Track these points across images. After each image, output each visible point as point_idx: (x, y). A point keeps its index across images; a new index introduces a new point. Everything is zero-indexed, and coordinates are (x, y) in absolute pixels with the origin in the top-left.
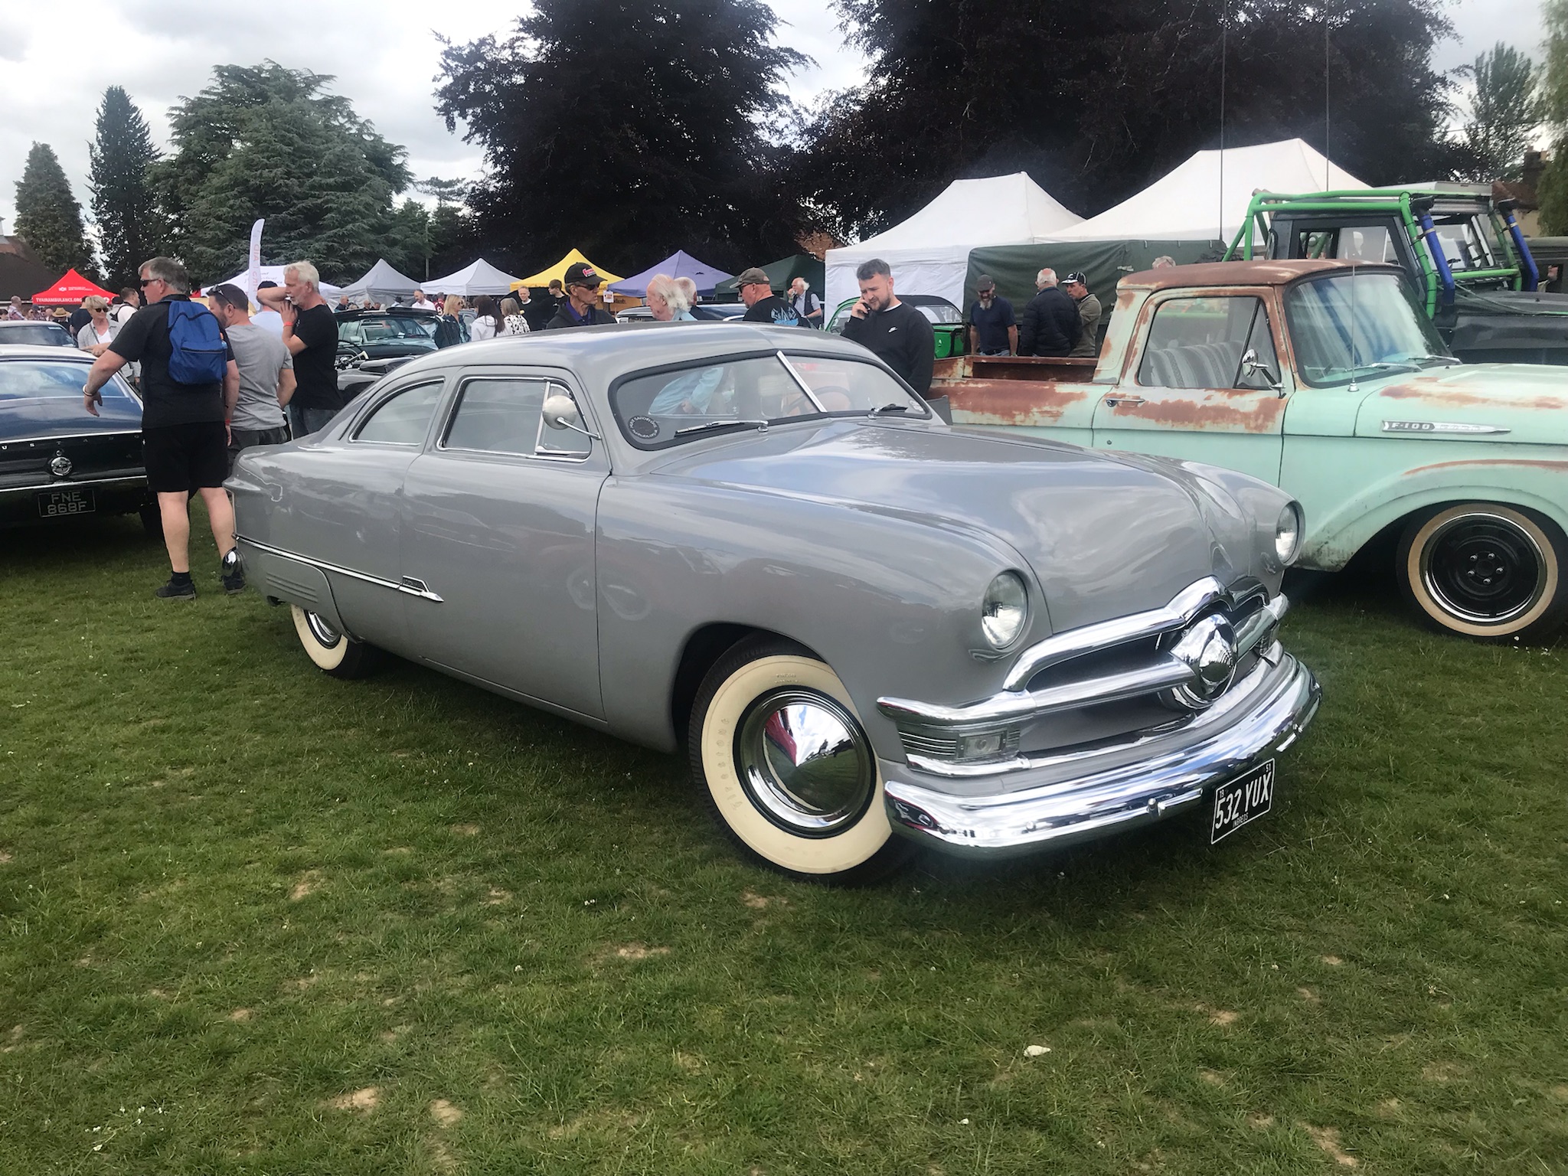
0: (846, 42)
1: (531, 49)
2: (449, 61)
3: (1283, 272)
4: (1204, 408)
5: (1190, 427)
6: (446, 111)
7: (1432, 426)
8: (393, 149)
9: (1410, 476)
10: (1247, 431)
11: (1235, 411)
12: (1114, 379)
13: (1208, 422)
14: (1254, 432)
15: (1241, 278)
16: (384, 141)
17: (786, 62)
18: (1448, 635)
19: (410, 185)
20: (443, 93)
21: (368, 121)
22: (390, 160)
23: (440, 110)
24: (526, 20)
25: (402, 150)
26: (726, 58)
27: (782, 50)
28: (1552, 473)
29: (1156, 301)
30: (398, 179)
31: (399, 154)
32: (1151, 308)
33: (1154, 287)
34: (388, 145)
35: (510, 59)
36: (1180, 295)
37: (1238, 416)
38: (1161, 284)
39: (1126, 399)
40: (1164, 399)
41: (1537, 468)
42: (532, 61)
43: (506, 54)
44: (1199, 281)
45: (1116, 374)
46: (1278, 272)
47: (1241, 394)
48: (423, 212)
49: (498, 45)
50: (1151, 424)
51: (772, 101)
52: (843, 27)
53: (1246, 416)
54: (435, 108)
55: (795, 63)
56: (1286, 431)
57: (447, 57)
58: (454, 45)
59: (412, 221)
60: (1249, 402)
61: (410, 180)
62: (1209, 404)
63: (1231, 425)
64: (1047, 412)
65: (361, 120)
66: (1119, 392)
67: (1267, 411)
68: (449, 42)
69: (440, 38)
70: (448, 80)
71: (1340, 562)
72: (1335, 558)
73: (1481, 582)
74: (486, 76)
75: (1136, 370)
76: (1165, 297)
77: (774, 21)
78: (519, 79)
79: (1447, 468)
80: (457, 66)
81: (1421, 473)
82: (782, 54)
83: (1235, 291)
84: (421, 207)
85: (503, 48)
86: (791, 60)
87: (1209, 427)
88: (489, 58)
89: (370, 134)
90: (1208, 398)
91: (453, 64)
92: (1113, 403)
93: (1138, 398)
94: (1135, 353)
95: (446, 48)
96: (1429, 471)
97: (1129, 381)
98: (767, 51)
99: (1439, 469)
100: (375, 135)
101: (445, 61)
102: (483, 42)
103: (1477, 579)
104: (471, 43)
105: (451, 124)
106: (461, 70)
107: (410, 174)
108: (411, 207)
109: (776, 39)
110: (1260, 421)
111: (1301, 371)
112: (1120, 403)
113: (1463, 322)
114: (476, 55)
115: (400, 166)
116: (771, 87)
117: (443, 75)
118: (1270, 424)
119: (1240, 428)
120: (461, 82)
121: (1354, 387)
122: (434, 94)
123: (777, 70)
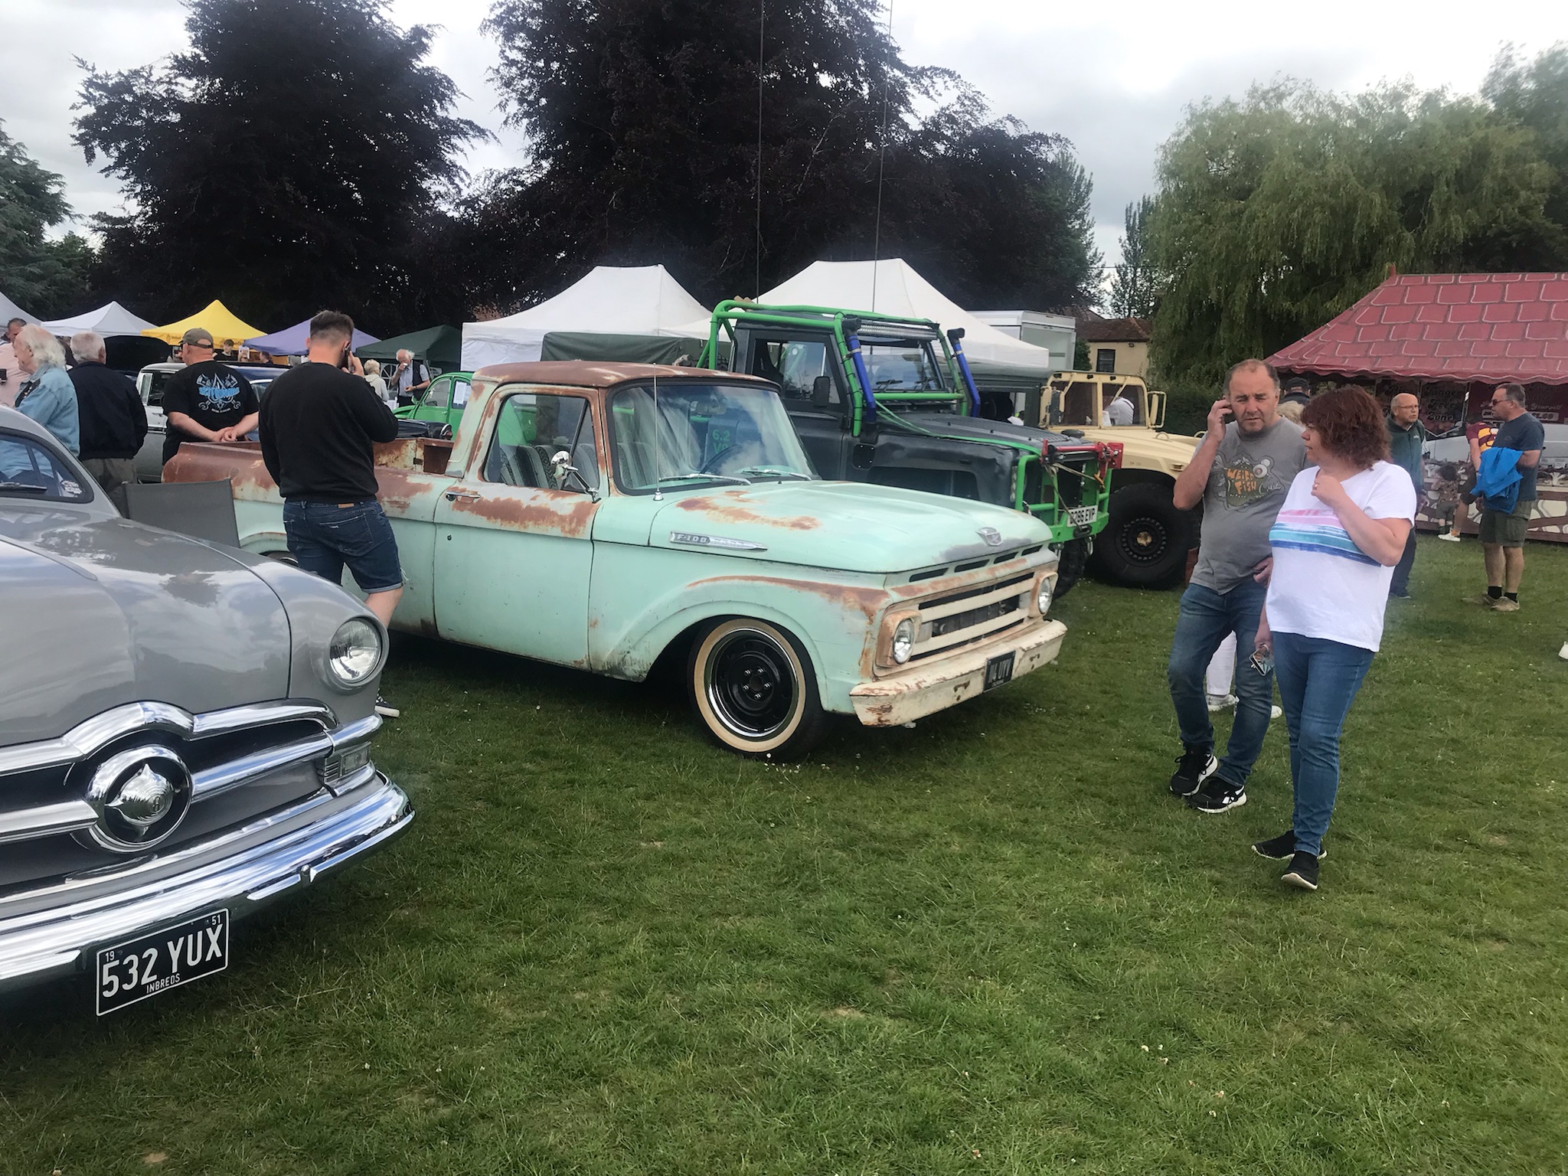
0: (505, 122)
1: (187, 89)
2: (91, 90)
3: (610, 375)
4: (528, 507)
5: (516, 527)
6: (83, 140)
7: (708, 540)
8: (48, 177)
9: (690, 589)
10: (562, 535)
11: (554, 514)
12: (460, 472)
13: (531, 523)
14: (569, 536)
15: (572, 378)
16: (39, 167)
17: (465, 134)
18: (724, 749)
19: (67, 218)
20: (85, 122)
21: (20, 144)
22: (45, 189)
23: (77, 139)
24: (180, 57)
25: (59, 180)
26: (401, 123)
27: (461, 121)
28: (794, 592)
29: (502, 395)
30: (54, 210)
31: (55, 183)
32: (497, 403)
33: (500, 380)
34: (43, 172)
35: (164, 95)
36: (522, 391)
37: (556, 519)
38: (506, 377)
39: (466, 494)
40: (497, 496)
41: (784, 586)
42: (186, 100)
43: (161, 89)
44: (538, 378)
45: (462, 467)
46: (605, 375)
47: (564, 496)
48: (85, 249)
49: (154, 78)
50: (482, 521)
51: (448, 170)
52: (502, 106)
53: (562, 519)
54: (73, 136)
55: (474, 137)
56: (594, 537)
57: (89, 86)
58: (100, 72)
59: (73, 256)
60: (566, 504)
61: (66, 212)
62: (533, 504)
63: (550, 527)
64: (396, 502)
65: (13, 143)
66: (461, 486)
67: (580, 515)
68: (94, 69)
69: (83, 64)
70: (90, 110)
71: (640, 672)
72: (637, 668)
73: (753, 696)
74: (133, 111)
75: (480, 465)
76: (508, 392)
77: (454, 92)
78: (174, 117)
79: (718, 583)
80: (101, 96)
81: (699, 585)
82: (462, 125)
83: (567, 391)
84: (84, 242)
85: (160, 82)
86: (471, 133)
87: (531, 528)
88: (138, 92)
89: (21, 159)
90: (534, 499)
91: (97, 94)
92: (451, 497)
93: (476, 493)
94: (480, 447)
95: (90, 75)
96: (705, 584)
97: (473, 476)
98: (446, 121)
99: (712, 583)
100: (26, 160)
101: (87, 90)
102: (136, 74)
103: (751, 693)
104: (120, 73)
105: (90, 156)
106: (106, 101)
107: (67, 205)
108: (72, 241)
109: (455, 111)
110: (574, 525)
111: (616, 477)
112: (460, 498)
113: (882, 440)
114: (125, 86)
115: (56, 196)
116: (449, 157)
117: (85, 103)
118: (581, 528)
119: (556, 531)
120: (104, 114)
121: (658, 496)
122: (74, 123)
123: (455, 140)
